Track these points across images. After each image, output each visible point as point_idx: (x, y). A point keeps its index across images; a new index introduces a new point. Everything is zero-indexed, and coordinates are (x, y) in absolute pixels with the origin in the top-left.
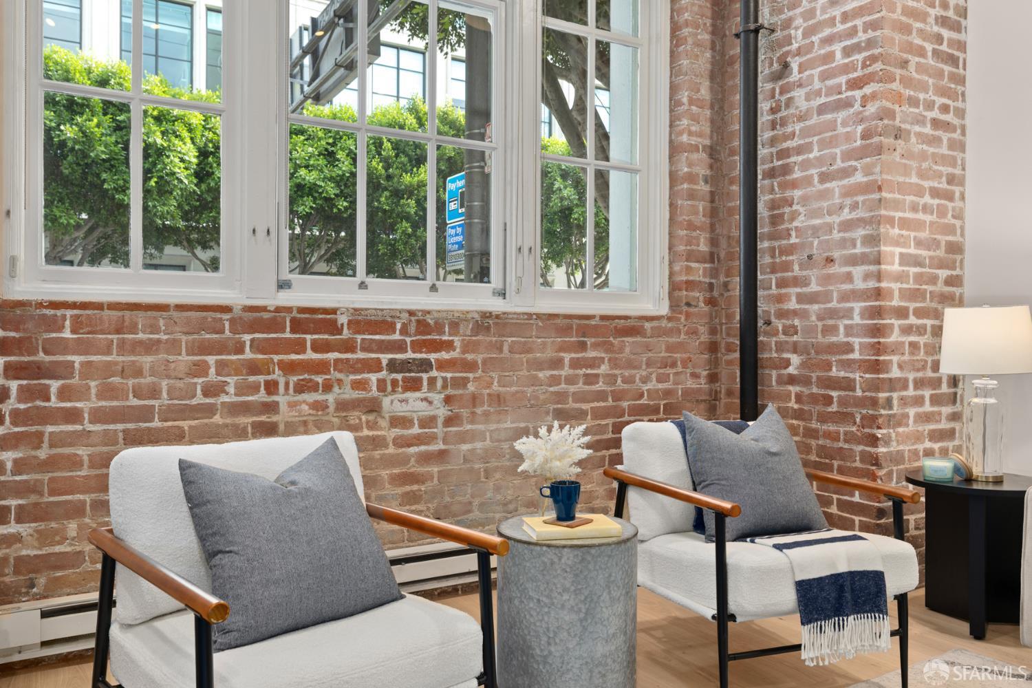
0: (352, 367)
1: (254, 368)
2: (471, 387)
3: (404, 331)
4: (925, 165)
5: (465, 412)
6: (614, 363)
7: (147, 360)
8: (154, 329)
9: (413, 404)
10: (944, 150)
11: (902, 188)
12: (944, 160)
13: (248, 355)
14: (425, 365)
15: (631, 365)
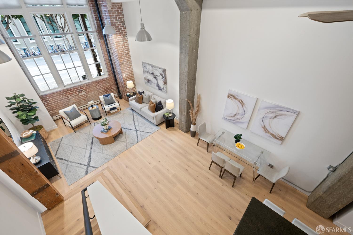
0: (75, 92)
1: (65, 95)
2: (88, 91)
3: (79, 88)
4: (126, 66)
5: (88, 93)
6: (103, 84)
7: (55, 97)
8: (55, 95)
9: (82, 94)
10: (129, 63)
11: (124, 69)
12: (129, 64)
13: (64, 94)
14: (82, 90)
15: (105, 84)
